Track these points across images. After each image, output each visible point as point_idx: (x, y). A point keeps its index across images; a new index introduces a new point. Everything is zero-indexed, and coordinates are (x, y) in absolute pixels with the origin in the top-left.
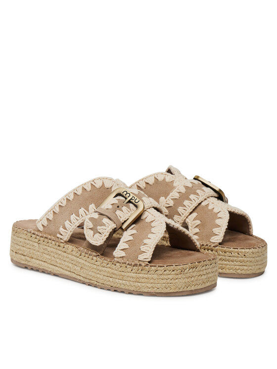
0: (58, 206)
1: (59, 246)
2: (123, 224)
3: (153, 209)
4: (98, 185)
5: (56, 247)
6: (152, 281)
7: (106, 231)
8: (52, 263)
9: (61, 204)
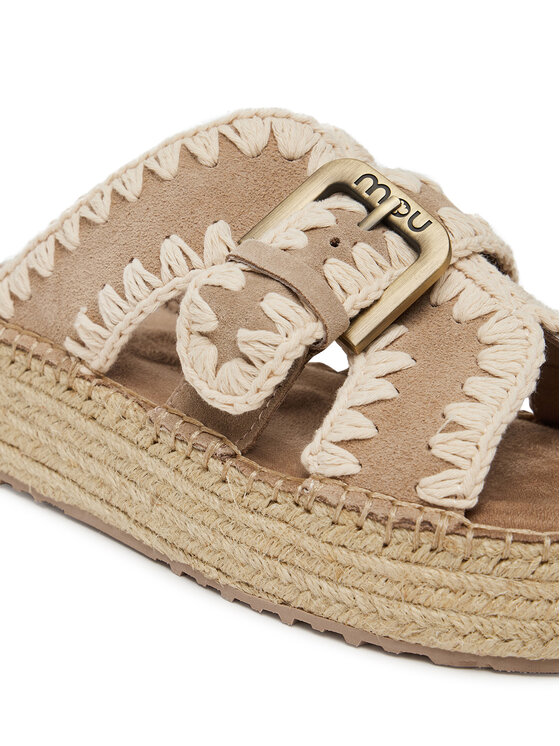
0: (76, 220)
1: (70, 389)
2: (353, 320)
3: (484, 260)
4: (252, 140)
5: (58, 392)
6: (478, 604)
7: (278, 353)
8: (40, 454)
9: (90, 215)
